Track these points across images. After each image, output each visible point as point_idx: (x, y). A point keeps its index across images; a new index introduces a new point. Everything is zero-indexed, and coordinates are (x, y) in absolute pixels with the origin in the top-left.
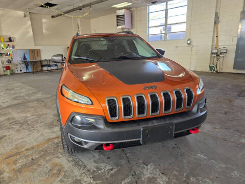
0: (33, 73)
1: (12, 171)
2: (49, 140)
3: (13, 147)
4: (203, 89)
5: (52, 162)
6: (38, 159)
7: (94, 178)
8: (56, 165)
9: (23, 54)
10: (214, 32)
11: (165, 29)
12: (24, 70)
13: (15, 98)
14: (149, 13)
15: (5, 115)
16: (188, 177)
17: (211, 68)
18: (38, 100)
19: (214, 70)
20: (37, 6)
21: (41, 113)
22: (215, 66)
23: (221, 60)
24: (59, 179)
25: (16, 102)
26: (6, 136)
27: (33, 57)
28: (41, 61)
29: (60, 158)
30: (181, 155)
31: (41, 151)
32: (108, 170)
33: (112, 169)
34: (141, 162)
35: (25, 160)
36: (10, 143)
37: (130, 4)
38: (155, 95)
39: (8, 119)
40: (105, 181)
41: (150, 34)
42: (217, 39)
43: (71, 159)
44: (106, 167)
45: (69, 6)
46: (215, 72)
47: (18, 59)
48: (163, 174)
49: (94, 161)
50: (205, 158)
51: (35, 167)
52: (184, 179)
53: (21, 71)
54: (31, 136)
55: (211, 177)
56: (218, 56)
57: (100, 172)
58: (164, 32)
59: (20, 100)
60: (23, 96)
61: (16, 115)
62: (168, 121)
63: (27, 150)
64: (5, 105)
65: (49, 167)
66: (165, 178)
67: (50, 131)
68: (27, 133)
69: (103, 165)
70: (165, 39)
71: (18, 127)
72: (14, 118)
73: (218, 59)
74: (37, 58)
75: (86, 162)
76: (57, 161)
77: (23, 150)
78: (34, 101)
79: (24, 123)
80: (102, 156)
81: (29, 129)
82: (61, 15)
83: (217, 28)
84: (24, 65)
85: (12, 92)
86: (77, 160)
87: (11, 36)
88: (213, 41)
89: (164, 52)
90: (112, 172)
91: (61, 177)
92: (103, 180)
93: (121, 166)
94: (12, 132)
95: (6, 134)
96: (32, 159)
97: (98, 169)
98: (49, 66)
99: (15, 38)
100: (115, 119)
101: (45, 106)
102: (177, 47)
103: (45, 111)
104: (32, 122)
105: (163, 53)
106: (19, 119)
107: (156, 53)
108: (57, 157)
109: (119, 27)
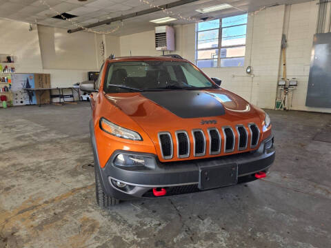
0: (40, 105)
1: (29, 228)
2: (74, 191)
3: (26, 199)
4: (269, 125)
5: (82, 217)
6: (62, 214)
7: (139, 235)
8: (87, 220)
9: (26, 80)
10: (281, 58)
11: (218, 53)
12: (26, 102)
13: (19, 139)
14: (197, 32)
15: (9, 159)
16: (254, 232)
17: (278, 105)
18: (51, 141)
19: (281, 107)
20: (49, 16)
21: (58, 157)
22: (282, 103)
23: (290, 94)
24: (93, 236)
25: (21, 143)
26: (14, 186)
27: (40, 84)
28: (50, 90)
29: (91, 212)
30: (244, 208)
31: (65, 204)
32: (154, 225)
33: (160, 224)
34: (195, 215)
35: (45, 215)
36: (21, 194)
37: (174, 19)
38: (215, 131)
39: (14, 165)
40: (152, 237)
41: (199, 58)
42: (285, 68)
43: (105, 213)
44: (152, 222)
45: (93, 18)
46: (282, 109)
47: (18, 86)
48: (223, 229)
49: (137, 216)
50: (273, 210)
51: (59, 223)
52: (250, 234)
53: (22, 102)
54: (48, 186)
55: (282, 232)
56: (286, 89)
57: (145, 228)
58: (216, 57)
59: (26, 140)
60: (29, 136)
61: (24, 160)
62: (230, 162)
63: (46, 202)
64: (6, 147)
65: (79, 223)
66: (226, 234)
67: (74, 180)
68: (43, 183)
69: (147, 220)
70: (219, 66)
71: (29, 174)
72: (22, 164)
73: (286, 94)
74: (44, 85)
75: (126, 217)
76: (88, 215)
77: (41, 202)
78: (45, 142)
79: (37, 171)
80: (145, 209)
81: (45, 177)
82: (80, 29)
83: (285, 55)
84: (26, 95)
85: (14, 130)
86: (114, 214)
87: (11, 55)
88: (279, 70)
89: (221, 81)
90: (160, 227)
91: (96, 234)
92: (149, 236)
93: (171, 220)
94: (21, 181)
95: (14, 184)
96: (55, 214)
97: (143, 224)
98: (62, 96)
99: (16, 58)
100: (169, 158)
101: (63, 149)
102: (234, 76)
103: (64, 155)
104: (48, 169)
105: (219, 82)
106: (29, 165)
107: (211, 82)
108: (88, 211)
109: (159, 49)
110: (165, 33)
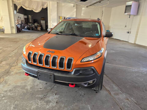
48: (57, 102)
50: (90, 109)
93: (46, 89)
109: (126, 14)
110: (131, 5)
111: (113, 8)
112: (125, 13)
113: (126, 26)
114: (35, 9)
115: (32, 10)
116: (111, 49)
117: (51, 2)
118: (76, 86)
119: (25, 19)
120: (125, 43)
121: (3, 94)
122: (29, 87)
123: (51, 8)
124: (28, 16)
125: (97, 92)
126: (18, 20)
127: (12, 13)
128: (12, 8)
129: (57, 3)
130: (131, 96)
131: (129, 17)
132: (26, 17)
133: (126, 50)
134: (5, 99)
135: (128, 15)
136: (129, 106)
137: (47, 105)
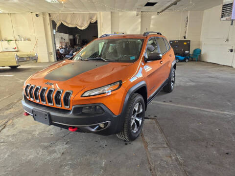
87: (124, 32)
109: (224, 18)
110: (232, 4)
111: (205, 11)
112: (222, 17)
113: (227, 40)
114: (79, 25)
115: (76, 27)
116: (190, 80)
117: (102, 13)
118: (79, 130)
119: (70, 40)
120: (225, 68)
121: (4, 139)
122: (37, 133)
123: (102, 21)
124: (74, 36)
125: (126, 144)
126: (61, 43)
127: (50, 33)
128: (49, 27)
129: (111, 12)
130: (179, 153)
131: (232, 24)
132: (71, 37)
133: (219, 81)
134: (3, 146)
135: (227, 20)
136: (166, 166)
137: (48, 155)
